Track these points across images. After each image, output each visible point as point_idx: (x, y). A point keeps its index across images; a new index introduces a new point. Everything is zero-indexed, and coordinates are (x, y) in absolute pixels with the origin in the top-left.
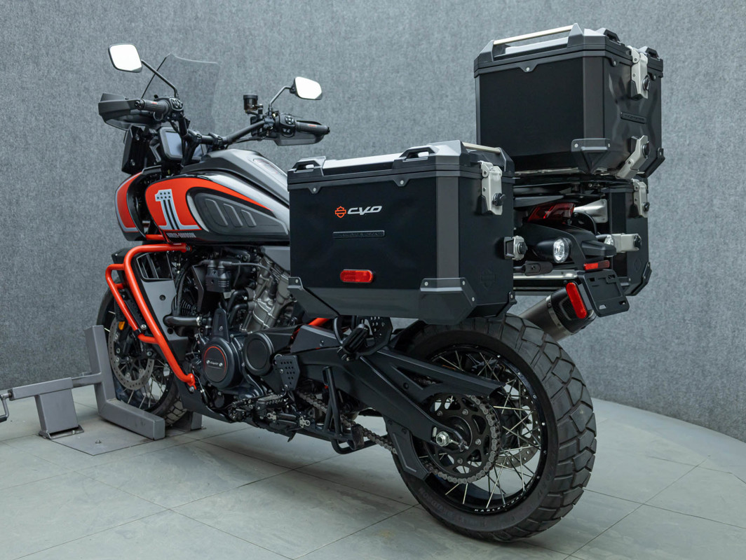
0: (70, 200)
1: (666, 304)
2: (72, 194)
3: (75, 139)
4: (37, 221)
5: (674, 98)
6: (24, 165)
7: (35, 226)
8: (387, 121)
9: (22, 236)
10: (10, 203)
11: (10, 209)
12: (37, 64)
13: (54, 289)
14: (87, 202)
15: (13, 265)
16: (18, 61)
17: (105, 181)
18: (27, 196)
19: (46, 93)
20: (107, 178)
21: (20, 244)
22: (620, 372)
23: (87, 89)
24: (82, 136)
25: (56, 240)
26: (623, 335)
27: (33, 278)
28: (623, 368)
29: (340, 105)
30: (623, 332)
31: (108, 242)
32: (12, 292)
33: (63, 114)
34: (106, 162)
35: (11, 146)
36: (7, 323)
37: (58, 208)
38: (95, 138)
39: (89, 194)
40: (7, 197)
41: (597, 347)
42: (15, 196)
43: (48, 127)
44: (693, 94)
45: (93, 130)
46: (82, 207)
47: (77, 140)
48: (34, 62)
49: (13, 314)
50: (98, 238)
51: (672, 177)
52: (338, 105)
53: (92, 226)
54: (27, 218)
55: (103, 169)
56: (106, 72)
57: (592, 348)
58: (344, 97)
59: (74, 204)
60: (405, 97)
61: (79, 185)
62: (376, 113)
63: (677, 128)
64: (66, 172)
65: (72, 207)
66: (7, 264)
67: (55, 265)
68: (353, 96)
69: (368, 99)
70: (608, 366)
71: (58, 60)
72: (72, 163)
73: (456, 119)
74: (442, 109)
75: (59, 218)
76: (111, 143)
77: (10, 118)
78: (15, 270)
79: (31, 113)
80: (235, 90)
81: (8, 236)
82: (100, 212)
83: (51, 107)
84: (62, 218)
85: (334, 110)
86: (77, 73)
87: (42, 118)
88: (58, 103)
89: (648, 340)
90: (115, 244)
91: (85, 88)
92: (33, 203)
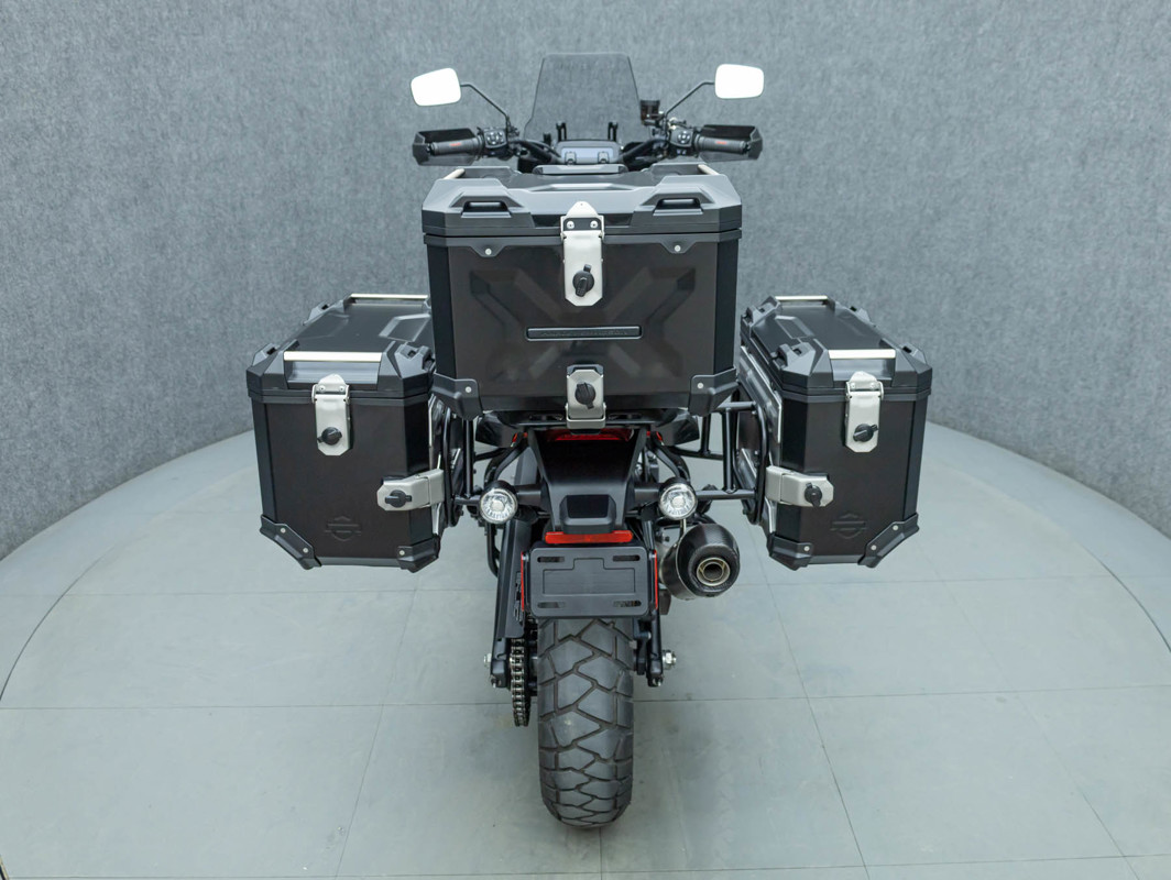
0: (304, 192)
1: (1072, 333)
3: (301, 111)
4: (269, 225)
5: (1120, 47)
6: (243, 157)
7: (267, 231)
8: (709, 54)
9: (253, 246)
10: (234, 209)
11: (234, 216)
12: (243, 17)
13: (298, 304)
15: (247, 283)
16: (217, 18)
17: (345, 161)
18: (253, 195)
19: (259, 56)
20: (347, 158)
22: (1003, 408)
23: (309, 42)
24: (311, 107)
25: (294, 244)
26: (1011, 363)
27: (272, 296)
28: (1007, 403)
29: (644, 31)
30: (1012, 359)
31: (355, 238)
32: (251, 316)
33: (283, 81)
34: (344, 136)
35: (225, 134)
38: (326, 107)
40: (229, 201)
41: (975, 372)
43: (267, 101)
44: (1148, 47)
45: (323, 96)
47: (305, 113)
48: (238, 15)
49: (254, 342)
50: (345, 236)
51: (1103, 164)
52: (641, 33)
53: (335, 221)
55: (340, 146)
56: (330, 13)
57: (968, 372)
58: (648, 20)
60: (733, 19)
62: (692, 43)
63: (1118, 94)
64: (295, 156)
65: (308, 201)
66: (240, 284)
67: (296, 275)
68: (661, 18)
69: (682, 22)
70: (986, 398)
71: (269, 7)
72: (301, 144)
73: (804, 52)
74: (785, 36)
76: (346, 112)
77: (218, 98)
78: (251, 289)
79: (244, 85)
80: (502, 19)
81: (236, 249)
82: (343, 202)
83: (268, 73)
85: (635, 40)
86: (294, 21)
87: (257, 90)
88: (276, 66)
89: (1044, 375)
90: (365, 241)
91: (307, 40)
92: (261, 203)
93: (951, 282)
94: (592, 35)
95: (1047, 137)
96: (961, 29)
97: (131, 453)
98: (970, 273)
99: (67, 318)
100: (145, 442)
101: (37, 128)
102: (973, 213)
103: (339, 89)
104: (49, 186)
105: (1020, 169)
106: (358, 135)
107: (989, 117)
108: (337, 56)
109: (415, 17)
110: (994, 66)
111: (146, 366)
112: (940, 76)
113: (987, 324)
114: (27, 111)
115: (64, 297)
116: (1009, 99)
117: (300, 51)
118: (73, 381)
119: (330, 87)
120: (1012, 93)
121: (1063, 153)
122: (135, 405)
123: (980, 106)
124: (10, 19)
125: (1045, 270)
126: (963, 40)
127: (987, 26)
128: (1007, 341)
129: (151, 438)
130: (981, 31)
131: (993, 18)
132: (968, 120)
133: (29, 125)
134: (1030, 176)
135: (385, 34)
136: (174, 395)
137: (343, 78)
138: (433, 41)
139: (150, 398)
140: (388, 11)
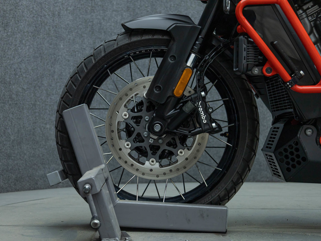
2: (101, 12)
14: (112, 20)
21: (60, 54)
36: (48, 126)
37: (90, 24)
39: (114, 12)
42: (57, 9)
46: (108, 24)
54: (66, 30)
59: (102, 21)
61: (107, 4)
75: (91, 33)
84: (93, 33)
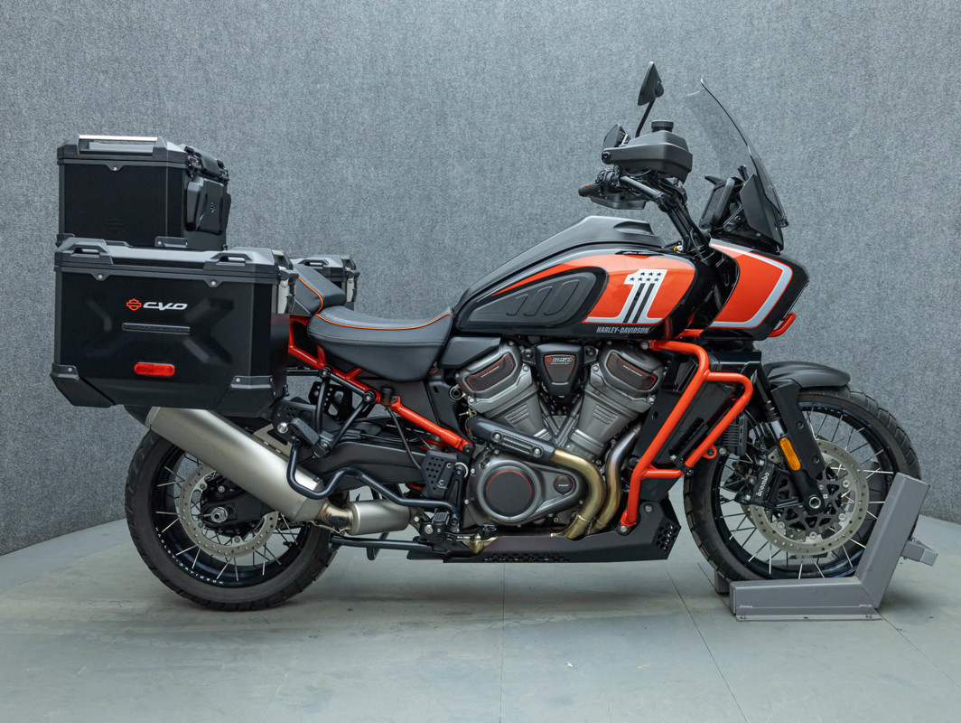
93: (850, 359)
94: (513, 165)
95: (922, 214)
96: (833, 136)
97: (68, 509)
98: (868, 347)
99: (27, 369)
100: (82, 501)
101: (27, 202)
102: (864, 292)
103: (292, 203)
104: (31, 252)
105: (902, 246)
106: (307, 243)
107: (867, 205)
108: (293, 176)
109: (361, 148)
110: (866, 161)
111: (94, 427)
112: (819, 177)
113: (890, 393)
114: (21, 187)
115: (28, 350)
116: (884, 187)
117: (261, 170)
118: (24, 429)
119: (285, 201)
120: (886, 182)
121: (939, 225)
122: (78, 463)
123: (858, 197)
124: (20, 113)
125: (939, 332)
126: (836, 145)
127: (855, 130)
128: (911, 407)
129: (88, 498)
130: (851, 136)
131: (861, 123)
132: (849, 211)
133: (21, 198)
134: (911, 250)
135: (335, 160)
136: (116, 460)
137: (296, 194)
138: (376, 168)
139: (92, 458)
140: (339, 142)
